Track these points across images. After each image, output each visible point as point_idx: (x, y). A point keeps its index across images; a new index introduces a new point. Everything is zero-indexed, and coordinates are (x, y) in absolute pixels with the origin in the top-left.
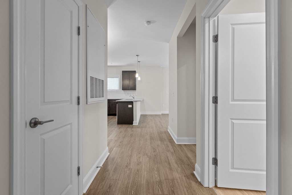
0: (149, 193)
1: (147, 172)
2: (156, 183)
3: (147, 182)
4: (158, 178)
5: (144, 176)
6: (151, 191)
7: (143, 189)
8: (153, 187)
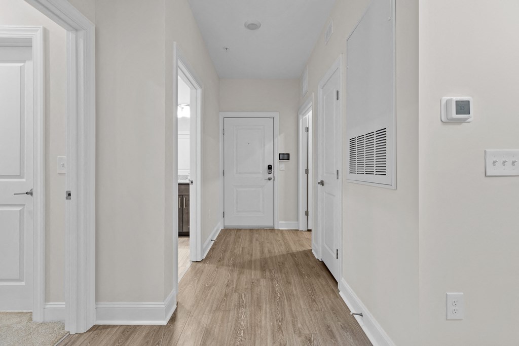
0: (257, 294)
1: (261, 326)
2: (246, 306)
3: (260, 307)
4: (240, 312)
5: (266, 317)
6: (255, 296)
7: (265, 298)
8: (251, 300)
